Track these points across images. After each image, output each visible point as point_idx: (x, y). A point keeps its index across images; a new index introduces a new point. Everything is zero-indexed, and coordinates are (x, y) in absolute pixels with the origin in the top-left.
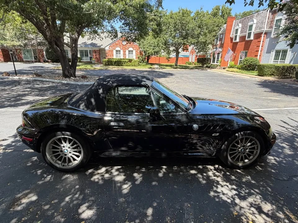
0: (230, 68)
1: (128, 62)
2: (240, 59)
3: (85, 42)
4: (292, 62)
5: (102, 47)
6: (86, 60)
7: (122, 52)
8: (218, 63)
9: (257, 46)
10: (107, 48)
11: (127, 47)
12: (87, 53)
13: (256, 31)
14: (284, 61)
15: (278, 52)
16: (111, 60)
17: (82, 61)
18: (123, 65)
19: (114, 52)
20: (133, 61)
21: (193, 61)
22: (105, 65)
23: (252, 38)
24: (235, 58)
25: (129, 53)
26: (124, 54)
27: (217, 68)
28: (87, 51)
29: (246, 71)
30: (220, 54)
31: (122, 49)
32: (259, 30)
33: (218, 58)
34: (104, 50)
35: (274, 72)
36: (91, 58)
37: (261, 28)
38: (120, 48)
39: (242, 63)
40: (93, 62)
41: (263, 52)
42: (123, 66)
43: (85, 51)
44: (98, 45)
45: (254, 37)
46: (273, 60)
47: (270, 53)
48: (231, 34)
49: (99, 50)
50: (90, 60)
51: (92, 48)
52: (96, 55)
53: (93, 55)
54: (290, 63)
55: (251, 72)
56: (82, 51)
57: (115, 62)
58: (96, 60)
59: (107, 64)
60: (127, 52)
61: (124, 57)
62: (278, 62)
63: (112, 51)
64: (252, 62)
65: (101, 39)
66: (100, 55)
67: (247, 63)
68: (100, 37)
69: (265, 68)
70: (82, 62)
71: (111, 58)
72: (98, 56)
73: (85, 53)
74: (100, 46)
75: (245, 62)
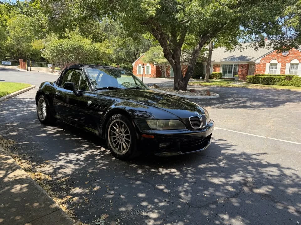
1: (284, 80)
3: (233, 55)
5: (252, 60)
6: (228, 76)
7: (279, 66)
10: (258, 62)
11: (288, 59)
12: (232, 68)
16: (258, 76)
17: (223, 77)
18: (276, 83)
19: (268, 66)
20: (293, 79)
22: (249, 83)
25: (292, 67)
26: (283, 69)
28: (232, 66)
31: (281, 62)
34: (253, 63)
36: (235, 74)
38: (278, 60)
40: (236, 79)
42: (275, 85)
43: (230, 66)
44: (248, 58)
49: (248, 65)
50: (233, 76)
51: (238, 63)
52: (242, 71)
53: (238, 70)
56: (225, 66)
57: (264, 79)
58: (241, 77)
59: (252, 81)
60: (288, 66)
61: (281, 72)
63: (264, 65)
65: (242, 50)
66: (248, 71)
68: (241, 47)
70: (223, 79)
71: (261, 74)
72: (244, 72)
73: (229, 68)
74: (250, 59)
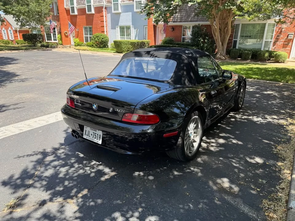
0: (77, 46)
2: (85, 35)
4: (137, 38)
8: (56, 40)
9: (101, 21)
13: (96, 4)
14: (130, 37)
15: (122, 28)
21: (11, 39)
23: (93, 12)
24: (78, 34)
27: (60, 48)
29: (100, 49)
30: (56, 29)
32: (98, 4)
33: (55, 35)
35: (129, 49)
37: (100, 2)
39: (92, 39)
41: (107, 27)
45: (95, 11)
46: (119, 36)
47: (116, 29)
48: (65, 4)
54: (135, 39)
55: (105, 50)
62: (125, 38)
64: (103, 39)
67: (98, 40)
69: (122, 44)
75: (96, 38)
